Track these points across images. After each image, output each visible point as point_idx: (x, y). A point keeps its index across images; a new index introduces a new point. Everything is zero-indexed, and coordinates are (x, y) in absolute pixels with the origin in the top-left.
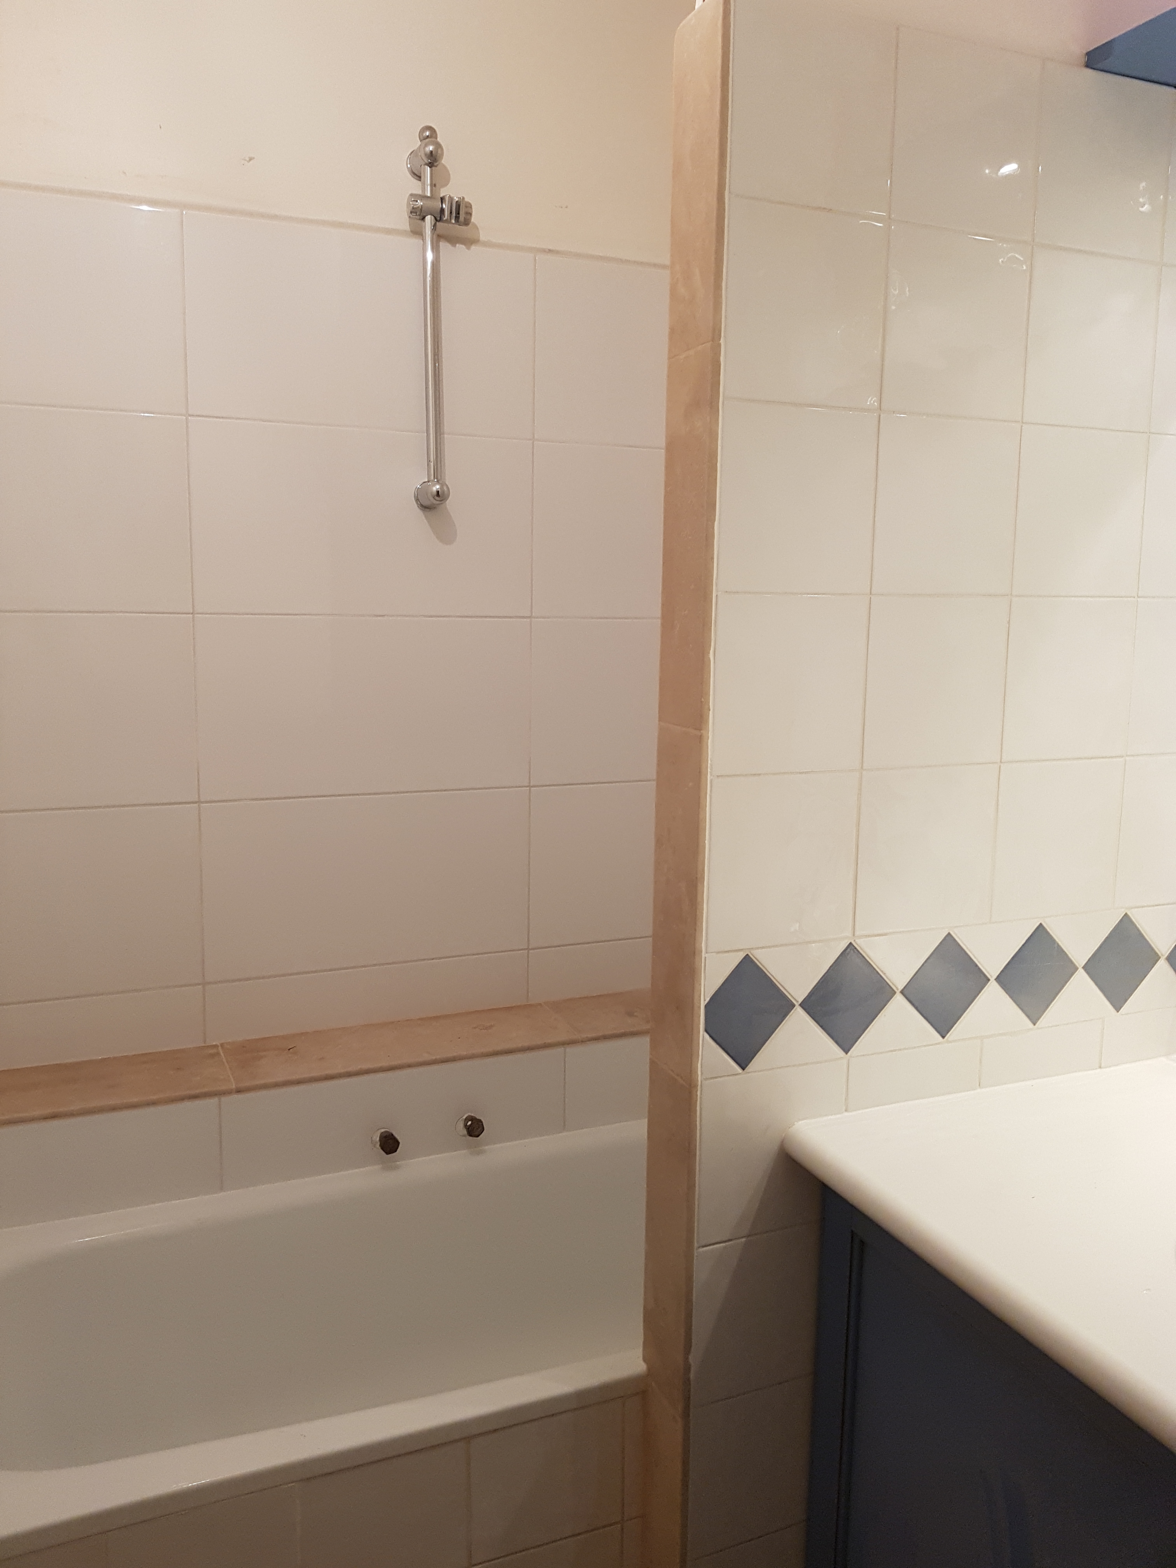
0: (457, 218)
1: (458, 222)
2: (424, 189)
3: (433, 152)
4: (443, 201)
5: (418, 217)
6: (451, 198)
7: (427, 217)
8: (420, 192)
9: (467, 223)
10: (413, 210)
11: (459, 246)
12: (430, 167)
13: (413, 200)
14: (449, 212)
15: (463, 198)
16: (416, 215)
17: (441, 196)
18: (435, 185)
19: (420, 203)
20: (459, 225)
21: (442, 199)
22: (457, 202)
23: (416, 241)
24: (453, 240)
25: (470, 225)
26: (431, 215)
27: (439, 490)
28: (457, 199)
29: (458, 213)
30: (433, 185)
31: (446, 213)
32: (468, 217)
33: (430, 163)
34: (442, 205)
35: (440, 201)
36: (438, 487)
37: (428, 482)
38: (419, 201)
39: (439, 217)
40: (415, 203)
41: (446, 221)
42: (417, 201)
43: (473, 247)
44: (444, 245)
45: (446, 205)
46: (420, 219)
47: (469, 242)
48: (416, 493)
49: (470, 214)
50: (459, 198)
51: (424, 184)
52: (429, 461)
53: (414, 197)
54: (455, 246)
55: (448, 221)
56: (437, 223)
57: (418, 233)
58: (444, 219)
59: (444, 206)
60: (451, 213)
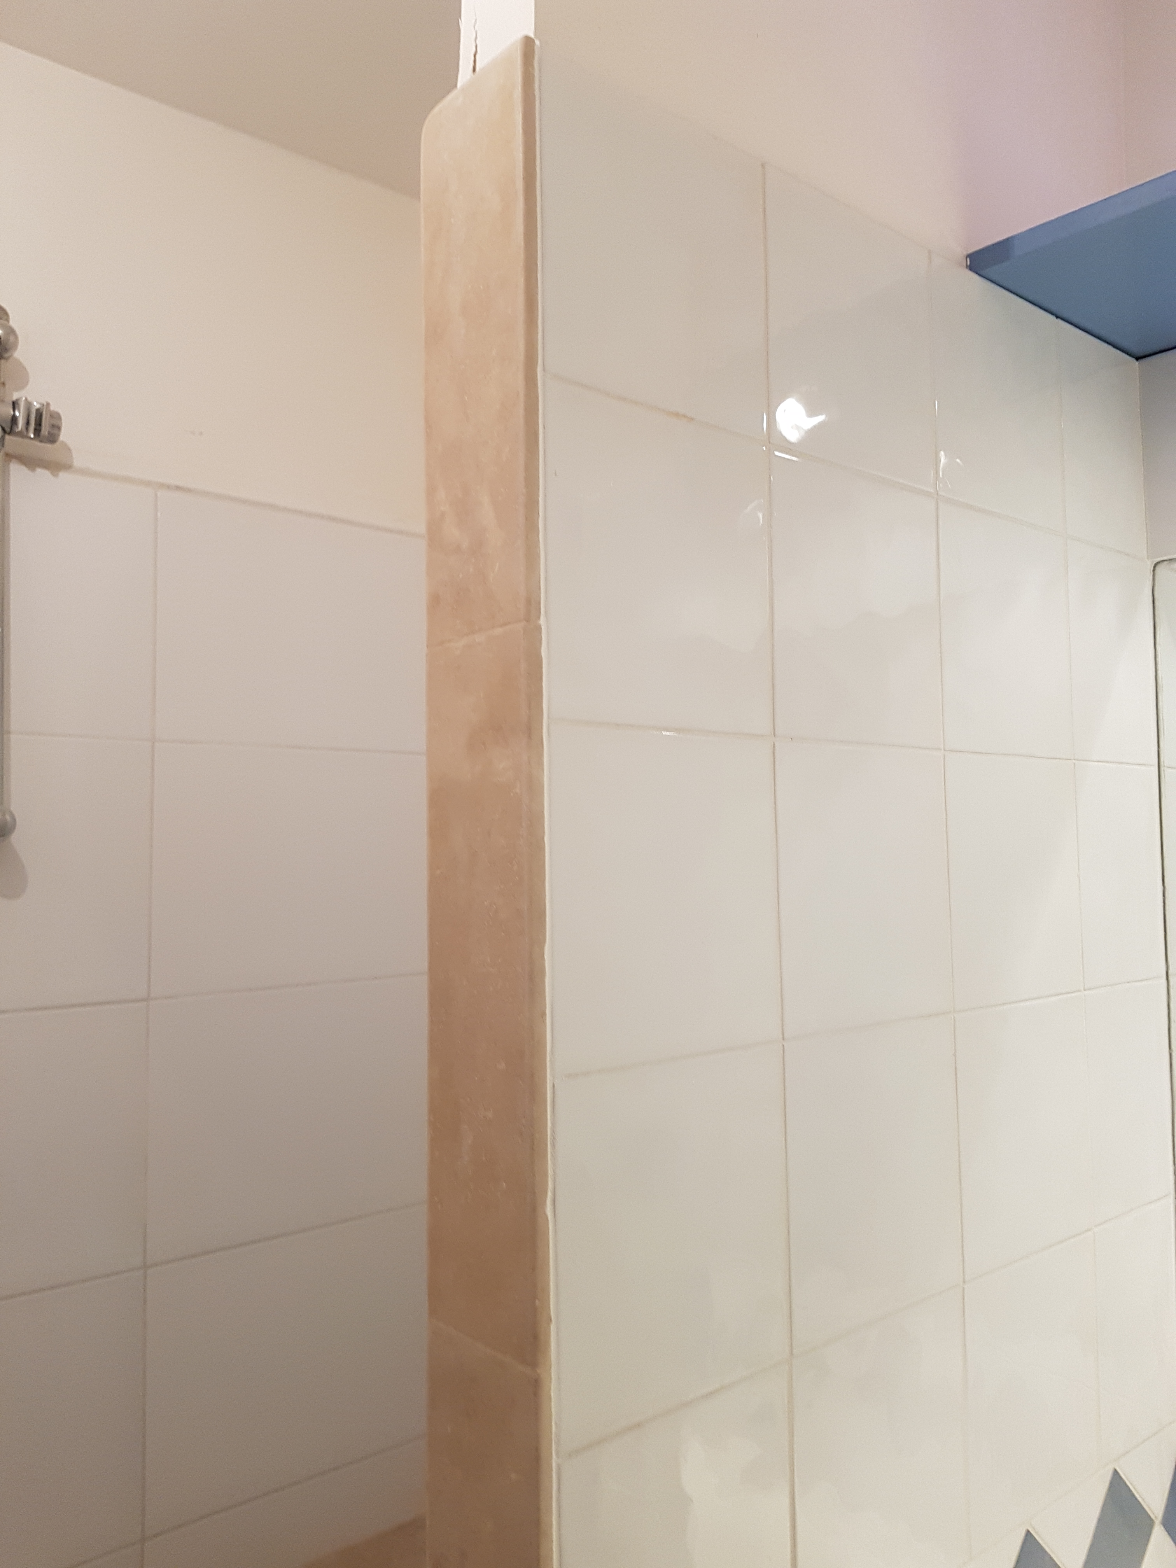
0: (37, 431)
1: (39, 435)
3: (2, 338)
4: (17, 407)
6: (29, 405)
9: (52, 439)
11: (39, 471)
14: (25, 421)
15: (48, 404)
17: (15, 398)
18: (4, 384)
20: (41, 441)
21: (15, 405)
22: (38, 410)
24: (31, 463)
25: (58, 443)
28: (38, 406)
29: (39, 423)
30: (2, 384)
31: (20, 424)
32: (55, 431)
34: (14, 411)
35: (11, 407)
39: (9, 428)
41: (20, 434)
43: (62, 475)
44: (16, 469)
45: (19, 413)
47: (56, 467)
49: (57, 429)
50: (40, 404)
54: (34, 471)
55: (23, 435)
56: (7, 437)
58: (17, 431)
59: (17, 414)
60: (28, 423)
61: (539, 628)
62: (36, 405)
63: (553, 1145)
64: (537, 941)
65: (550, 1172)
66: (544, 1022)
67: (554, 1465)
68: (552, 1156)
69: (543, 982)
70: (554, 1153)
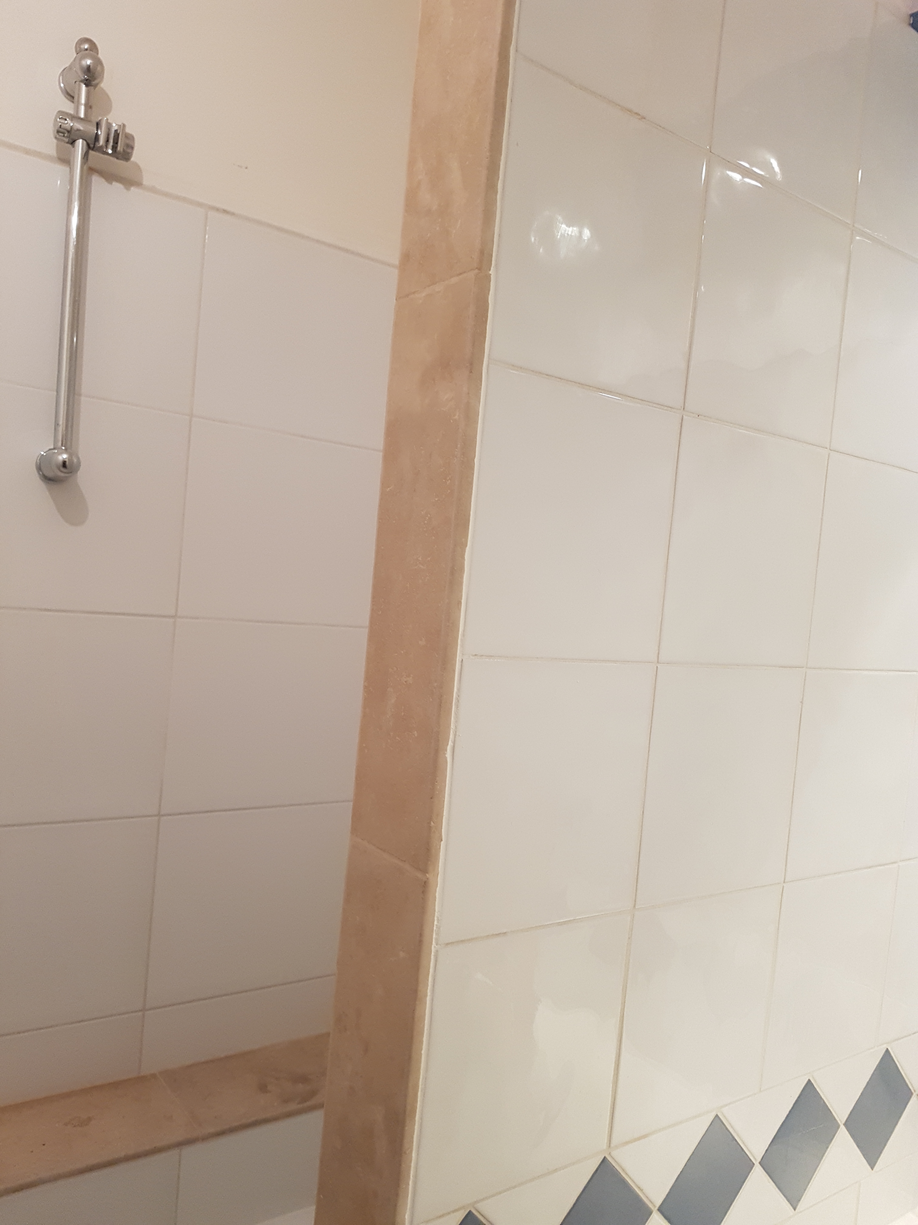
0: (114, 148)
1: (116, 152)
2: (77, 110)
3: (91, 67)
4: (99, 127)
5: (67, 140)
6: (109, 126)
7: (78, 141)
8: (72, 112)
9: (126, 156)
10: (60, 129)
11: (117, 186)
12: (87, 85)
13: (61, 117)
14: (105, 140)
15: (124, 126)
16: (64, 136)
17: (97, 120)
18: (91, 107)
19: (69, 123)
20: (117, 158)
21: (98, 125)
22: (116, 131)
23: (62, 169)
24: (110, 177)
25: (130, 161)
26: (83, 139)
27: (67, 460)
28: (116, 128)
29: (116, 142)
30: (88, 106)
31: (102, 142)
32: (128, 150)
33: (87, 80)
34: (97, 130)
35: (95, 126)
36: (65, 456)
37: (54, 449)
38: (68, 119)
39: (92, 145)
40: (63, 121)
41: (101, 151)
42: (66, 120)
43: (133, 190)
44: (97, 181)
45: (101, 132)
46: (68, 143)
47: (129, 182)
48: (38, 461)
49: (130, 147)
50: (119, 126)
51: (78, 104)
52: (57, 424)
53: (63, 115)
54: (111, 184)
55: (103, 151)
56: (91, 152)
57: (66, 160)
58: (98, 145)
59: (99, 133)
60: (107, 141)
61: (488, 277)
62: (115, 127)
63: (457, 707)
64: (460, 544)
65: (452, 726)
66: (460, 609)
67: (433, 949)
68: (456, 714)
69: (462, 577)
70: (458, 713)
